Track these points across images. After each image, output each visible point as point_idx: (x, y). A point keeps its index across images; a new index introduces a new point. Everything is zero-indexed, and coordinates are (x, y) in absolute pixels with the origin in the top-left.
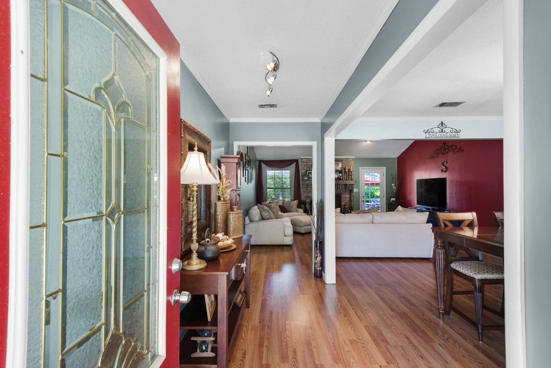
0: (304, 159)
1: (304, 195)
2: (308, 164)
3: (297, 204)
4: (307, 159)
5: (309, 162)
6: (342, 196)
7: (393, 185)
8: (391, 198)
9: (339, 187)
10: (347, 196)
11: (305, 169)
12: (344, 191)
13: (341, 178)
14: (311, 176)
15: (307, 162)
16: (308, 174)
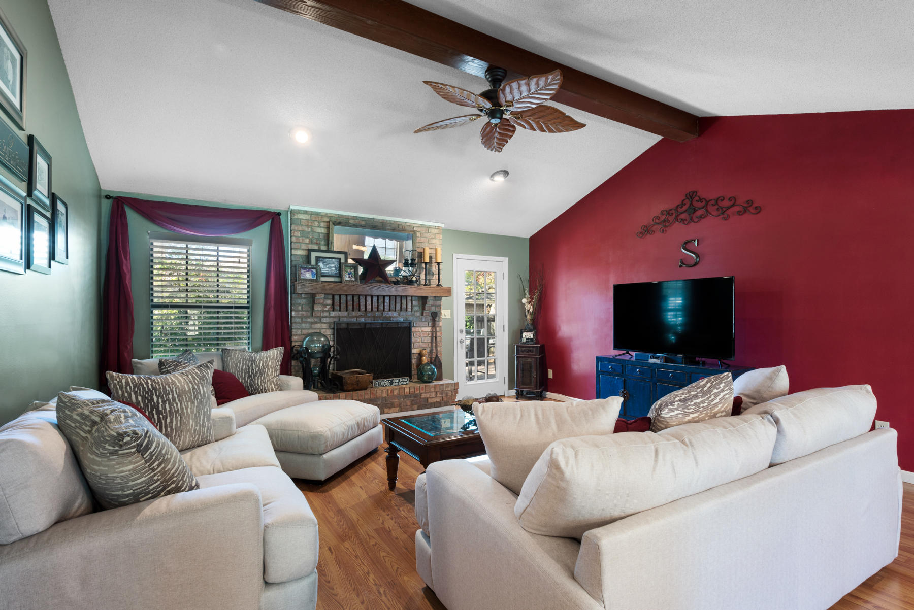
0: (299, 212)
1: (301, 329)
2: (314, 232)
3: (280, 359)
4: (312, 214)
5: (317, 224)
6: (413, 329)
7: (524, 301)
8: (522, 333)
9: (404, 306)
10: (424, 329)
11: (304, 246)
12: (417, 317)
13: (414, 279)
14: (324, 268)
15: (311, 223)
16: (317, 264)
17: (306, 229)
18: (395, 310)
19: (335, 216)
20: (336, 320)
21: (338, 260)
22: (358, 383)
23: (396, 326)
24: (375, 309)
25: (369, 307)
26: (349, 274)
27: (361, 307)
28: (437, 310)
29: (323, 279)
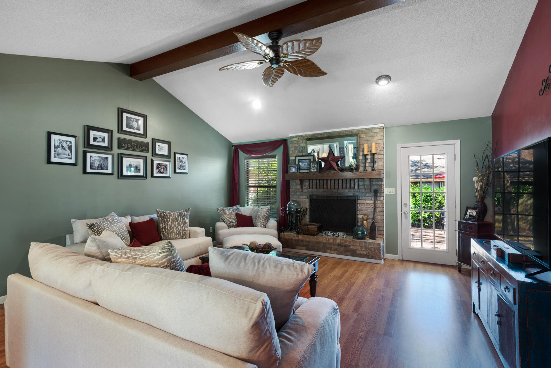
2: (300, 146)
6: (359, 201)
10: (368, 202)
11: (294, 155)
12: (362, 193)
14: (302, 165)
15: (299, 142)
16: (299, 163)
17: (296, 145)
18: (346, 188)
19: (310, 135)
20: (310, 194)
21: (309, 160)
23: (347, 199)
24: (333, 188)
25: (329, 187)
26: (314, 168)
27: (324, 187)
28: (379, 188)
29: (301, 171)
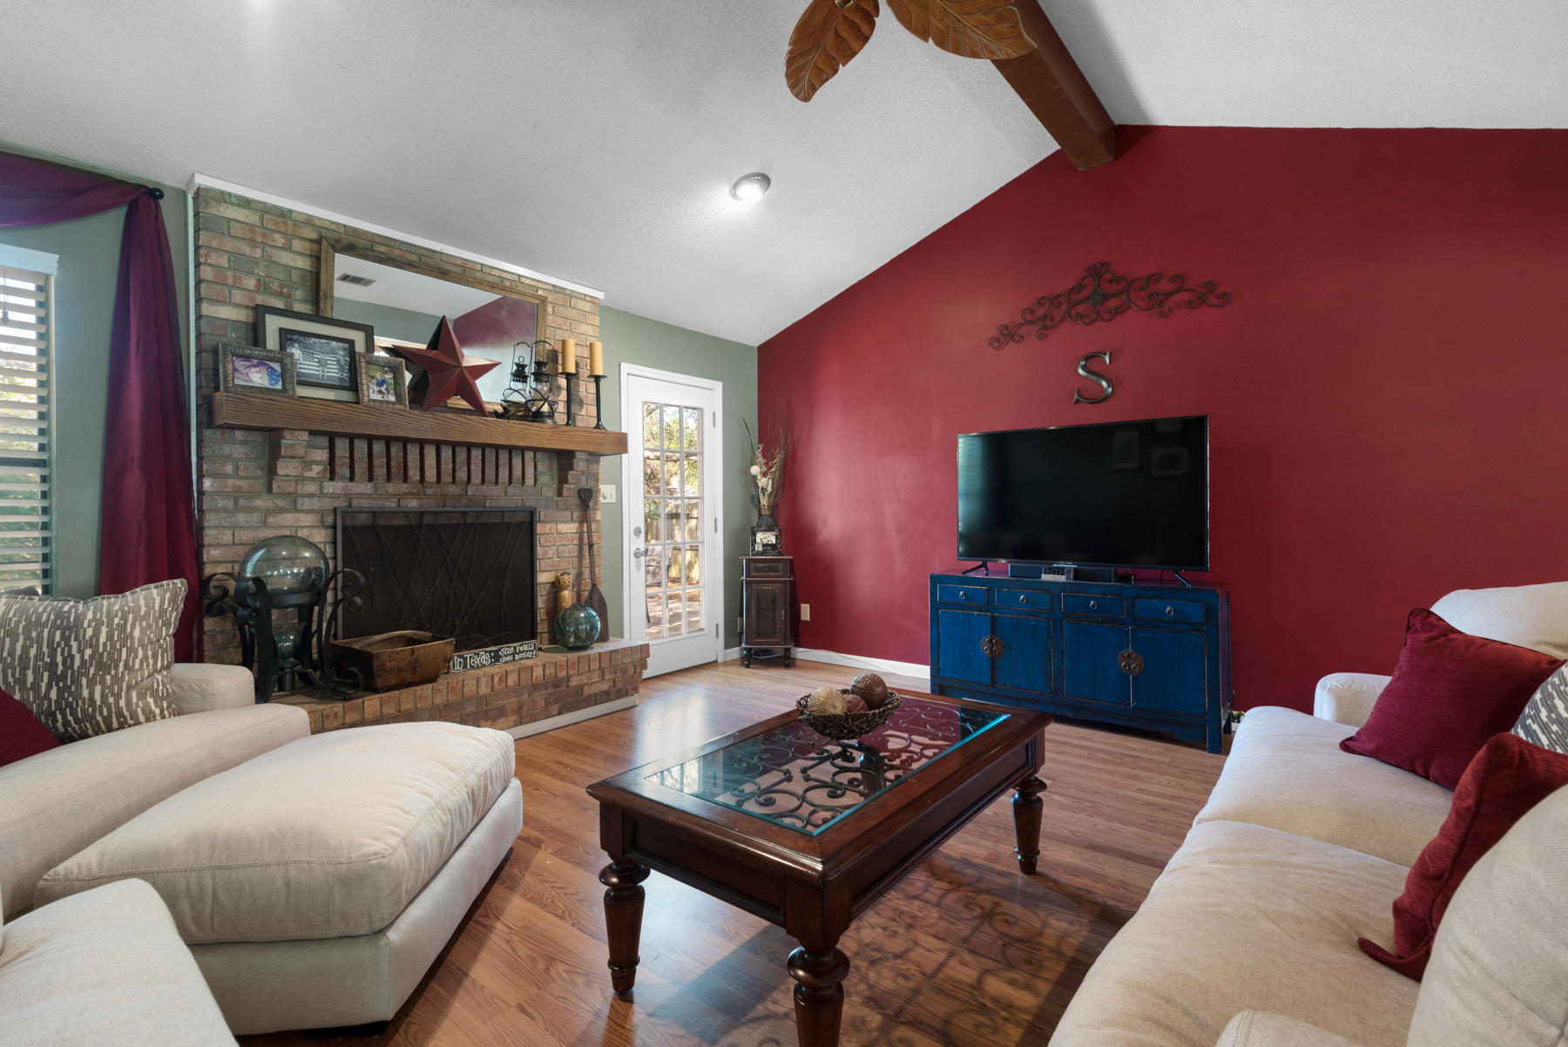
0: (223, 197)
1: (234, 528)
2: (271, 262)
3: (174, 617)
4: (265, 210)
6: (539, 528)
7: (755, 470)
8: (754, 535)
9: (517, 472)
10: (563, 527)
11: (238, 297)
12: (547, 498)
13: (546, 408)
14: (305, 362)
15: (264, 235)
16: (282, 347)
18: (497, 483)
20: (340, 503)
21: (347, 346)
22: (414, 665)
23: (500, 521)
24: (447, 478)
25: (431, 473)
26: (380, 384)
27: (411, 473)
28: (591, 484)
29: (302, 391)
